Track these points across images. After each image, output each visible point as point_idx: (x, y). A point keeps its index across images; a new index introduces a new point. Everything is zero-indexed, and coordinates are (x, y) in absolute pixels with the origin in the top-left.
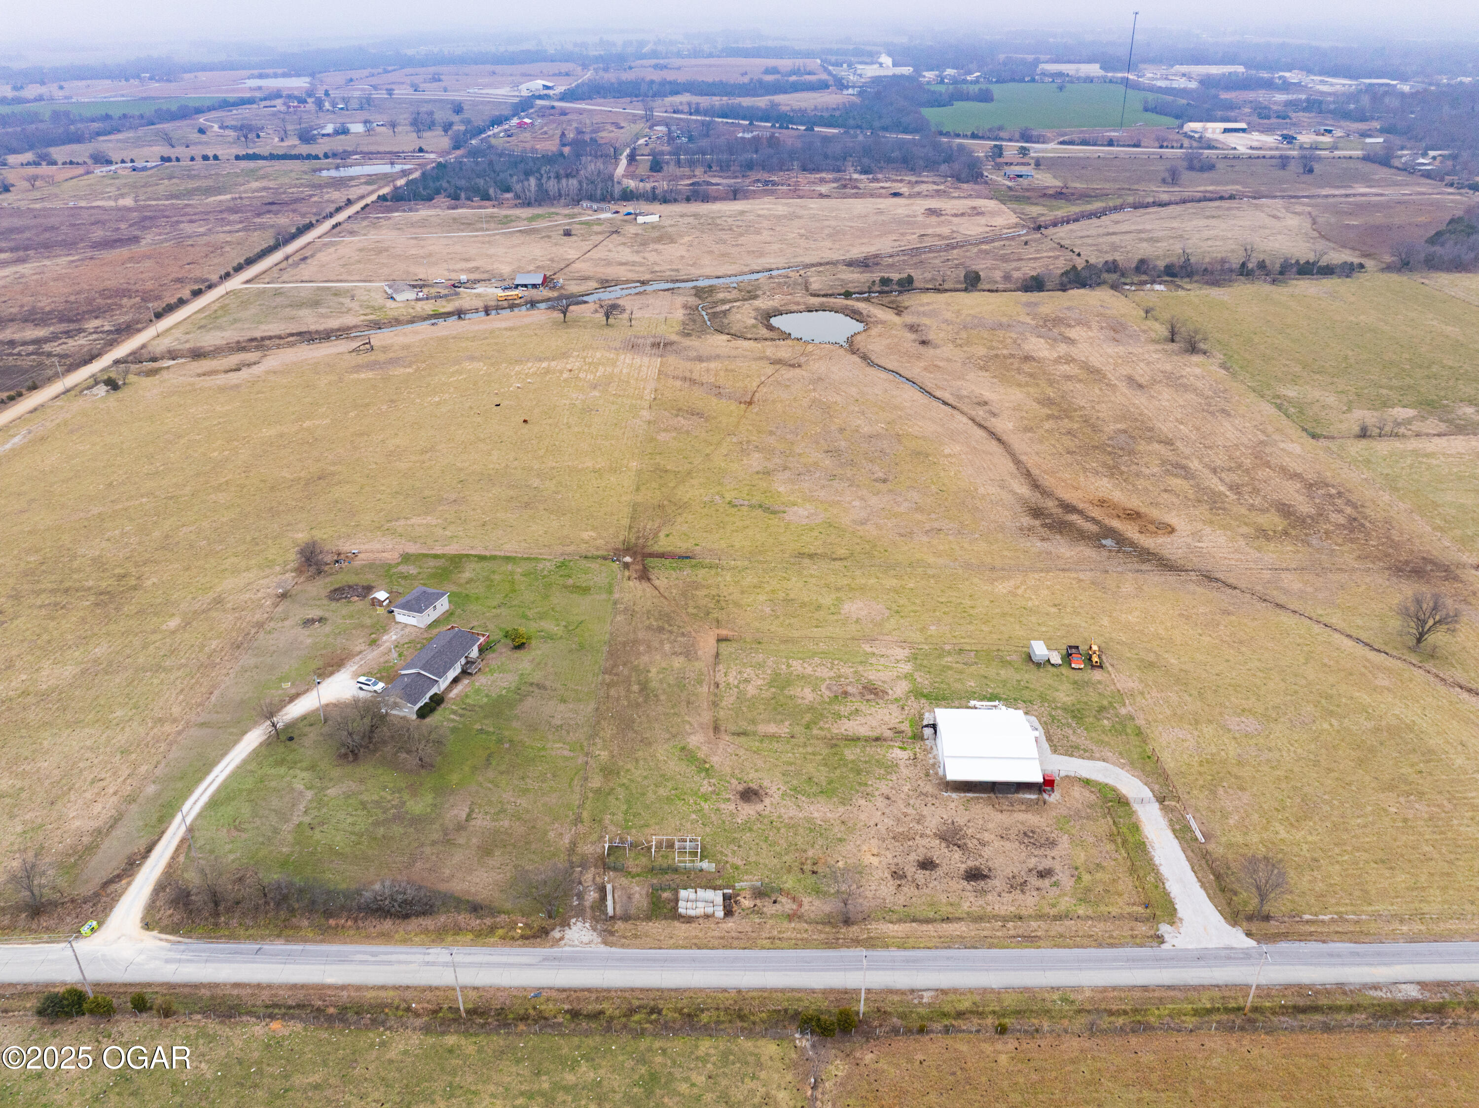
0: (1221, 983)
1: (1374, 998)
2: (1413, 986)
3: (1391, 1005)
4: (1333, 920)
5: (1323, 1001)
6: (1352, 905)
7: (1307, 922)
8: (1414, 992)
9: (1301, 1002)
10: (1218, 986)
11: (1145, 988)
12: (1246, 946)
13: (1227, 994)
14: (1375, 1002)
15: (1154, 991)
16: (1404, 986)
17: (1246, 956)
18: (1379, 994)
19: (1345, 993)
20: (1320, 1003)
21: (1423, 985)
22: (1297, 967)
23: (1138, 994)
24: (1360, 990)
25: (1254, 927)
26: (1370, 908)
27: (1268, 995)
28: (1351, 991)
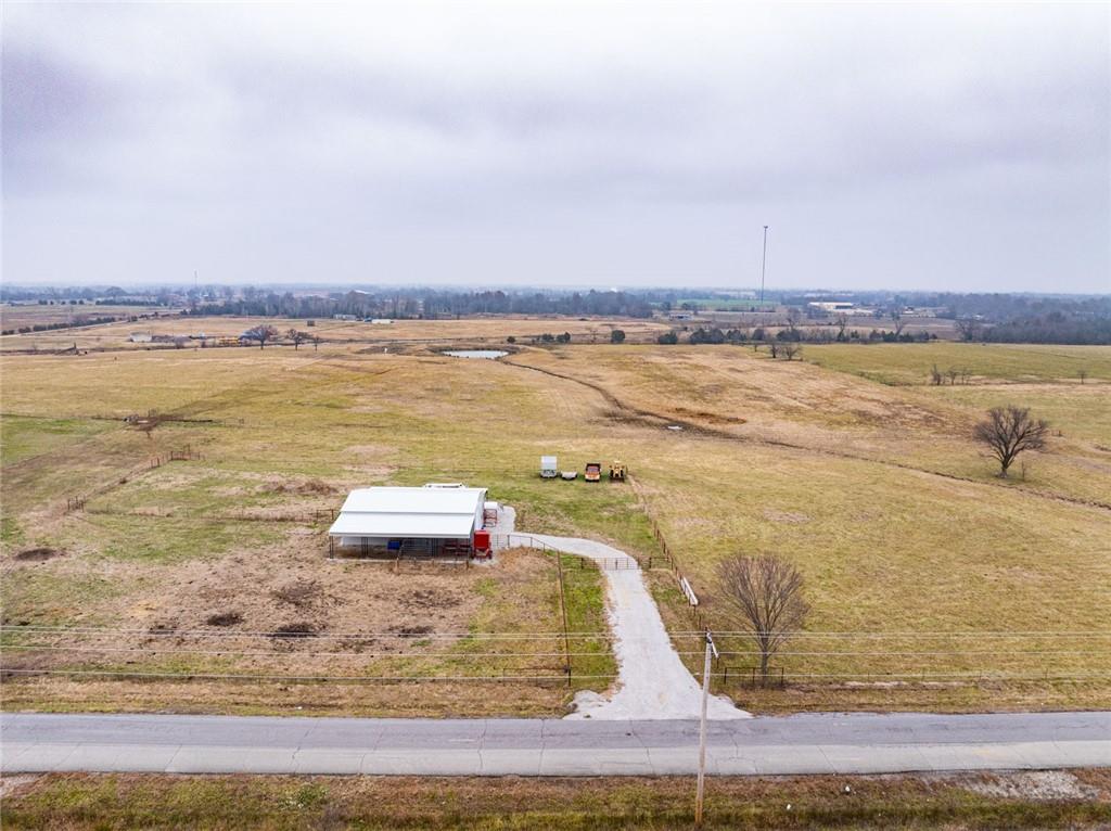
0: (660, 771)
1: (985, 798)
2: (1060, 776)
3: (1020, 810)
4: (899, 688)
5: (873, 802)
6: (933, 669)
7: (854, 690)
8: (1065, 787)
9: (826, 805)
10: (653, 777)
11: (493, 779)
12: (730, 717)
13: (668, 792)
14: (986, 805)
15: (512, 784)
16: (1042, 776)
17: (725, 731)
18: (992, 789)
19: (921, 789)
20: (867, 807)
21: (1080, 773)
22: (824, 747)
23: (473, 790)
24: (952, 784)
25: (753, 697)
26: (965, 674)
27: (758, 794)
28: (933, 785)
